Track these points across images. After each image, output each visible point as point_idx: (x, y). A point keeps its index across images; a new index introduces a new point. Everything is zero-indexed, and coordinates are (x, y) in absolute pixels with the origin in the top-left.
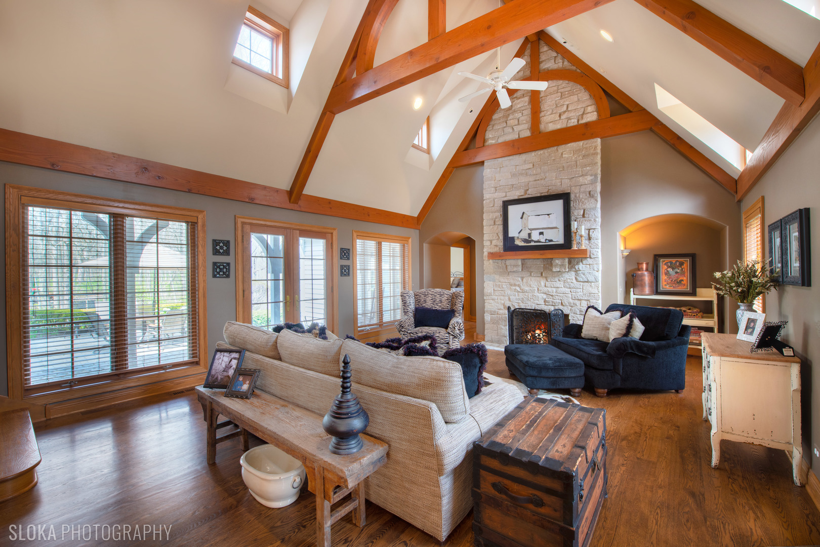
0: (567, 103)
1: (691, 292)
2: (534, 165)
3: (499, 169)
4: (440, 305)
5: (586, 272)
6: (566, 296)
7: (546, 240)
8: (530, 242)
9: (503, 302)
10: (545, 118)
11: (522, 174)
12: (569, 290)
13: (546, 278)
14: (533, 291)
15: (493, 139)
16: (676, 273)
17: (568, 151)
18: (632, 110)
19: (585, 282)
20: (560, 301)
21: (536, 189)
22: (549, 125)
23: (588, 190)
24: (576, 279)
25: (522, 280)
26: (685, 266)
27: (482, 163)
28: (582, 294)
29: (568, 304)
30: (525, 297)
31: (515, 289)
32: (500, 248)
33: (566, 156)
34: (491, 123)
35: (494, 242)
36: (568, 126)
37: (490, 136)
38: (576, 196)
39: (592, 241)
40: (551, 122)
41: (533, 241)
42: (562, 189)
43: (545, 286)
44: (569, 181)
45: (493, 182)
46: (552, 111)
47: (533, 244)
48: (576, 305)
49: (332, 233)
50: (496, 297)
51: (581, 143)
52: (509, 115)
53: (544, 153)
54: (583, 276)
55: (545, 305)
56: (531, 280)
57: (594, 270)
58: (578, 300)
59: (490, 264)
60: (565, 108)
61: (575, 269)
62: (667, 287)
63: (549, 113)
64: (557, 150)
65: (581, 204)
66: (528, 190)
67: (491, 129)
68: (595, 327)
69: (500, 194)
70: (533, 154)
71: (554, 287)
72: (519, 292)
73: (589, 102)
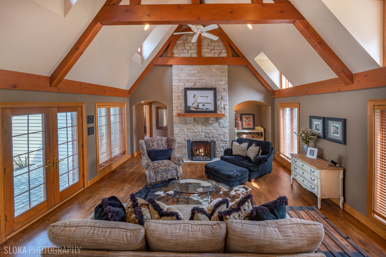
0: (214, 45)
1: (253, 128)
2: (198, 72)
3: (180, 71)
4: (162, 146)
5: (223, 123)
6: (215, 134)
7: (206, 108)
8: (198, 109)
9: (184, 137)
10: (204, 50)
11: (192, 75)
12: (216, 131)
13: (206, 126)
14: (199, 132)
15: (177, 53)
16: (248, 121)
17: (214, 68)
18: (240, 56)
19: (223, 127)
20: (212, 136)
21: (200, 84)
22: (206, 54)
23: (224, 87)
24: (219, 126)
25: (194, 127)
26: (251, 118)
27: (171, 66)
28: (221, 132)
29: (215, 137)
30: (196, 135)
31: (191, 131)
32: (182, 111)
33: (214, 70)
34: (176, 45)
35: (179, 108)
36: (215, 56)
37: (176, 52)
38: (218, 90)
39: (225, 110)
40: (207, 53)
41: (199, 108)
42: (212, 85)
43: (205, 129)
44: (215, 82)
45: (178, 77)
46: (207, 47)
47: (199, 110)
48: (219, 137)
49: (82, 107)
50: (180, 135)
51: (220, 66)
52: (186, 43)
53: (204, 67)
54: (222, 125)
55: (205, 138)
56: (198, 127)
57: (226, 122)
58: (220, 135)
59: (177, 119)
60: (213, 48)
61: (218, 122)
62: (246, 126)
63: (205, 48)
64: (210, 67)
65: (220, 93)
66: (196, 83)
67: (176, 48)
68: (239, 150)
69: (182, 84)
70: (198, 66)
71: (209, 130)
72: (193, 132)
73: (223, 48)
